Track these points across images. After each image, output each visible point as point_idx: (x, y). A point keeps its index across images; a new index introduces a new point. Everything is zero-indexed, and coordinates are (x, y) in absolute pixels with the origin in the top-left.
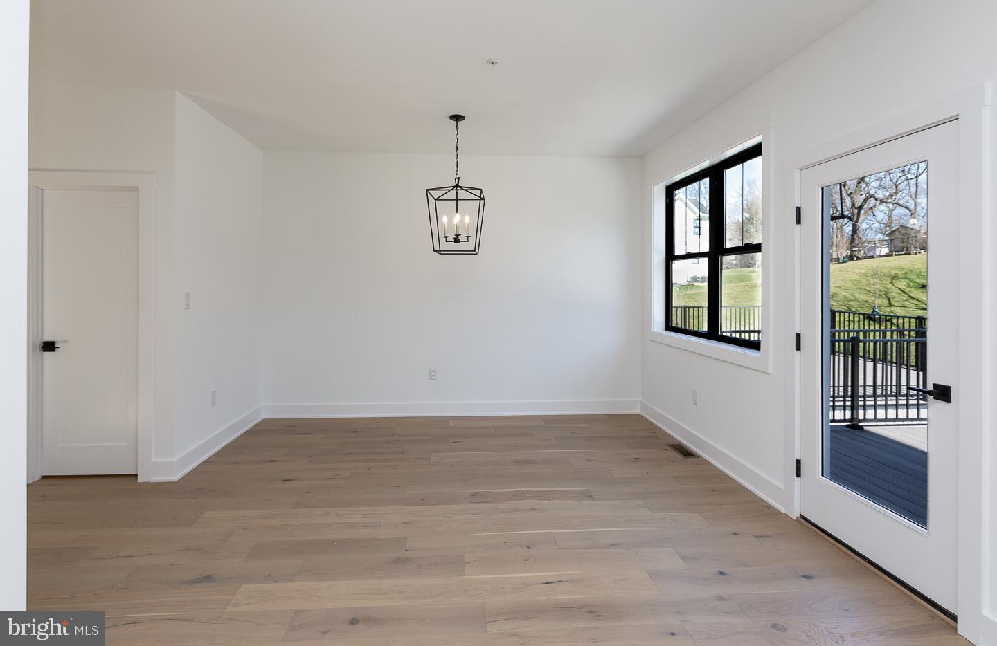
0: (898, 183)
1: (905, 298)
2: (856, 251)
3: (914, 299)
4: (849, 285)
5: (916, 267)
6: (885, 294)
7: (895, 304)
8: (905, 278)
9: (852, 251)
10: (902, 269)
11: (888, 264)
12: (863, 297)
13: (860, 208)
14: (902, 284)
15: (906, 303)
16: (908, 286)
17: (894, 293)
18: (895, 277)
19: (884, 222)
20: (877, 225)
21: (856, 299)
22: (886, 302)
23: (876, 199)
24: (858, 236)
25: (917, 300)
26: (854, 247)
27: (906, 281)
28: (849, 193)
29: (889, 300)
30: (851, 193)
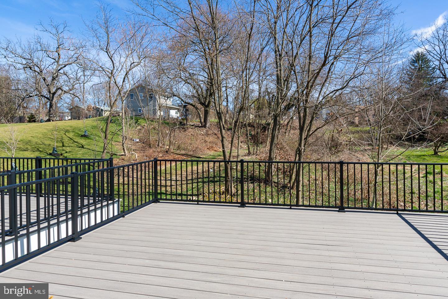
0: (74, 84)
1: (72, 142)
2: (51, 117)
3: (76, 142)
4: (41, 135)
5: (79, 126)
6: (61, 140)
7: (66, 145)
8: (73, 132)
9: (50, 117)
10: (71, 127)
11: (65, 124)
12: (47, 142)
13: (54, 94)
14: (71, 135)
15: (72, 145)
16: (74, 135)
17: (66, 140)
18: (67, 131)
19: (69, 104)
20: (66, 105)
21: (43, 144)
22: (61, 145)
23: (62, 90)
24: (52, 109)
25: (78, 143)
26: (51, 115)
27: (74, 133)
28: (47, 84)
29: (63, 143)
30: (48, 85)
